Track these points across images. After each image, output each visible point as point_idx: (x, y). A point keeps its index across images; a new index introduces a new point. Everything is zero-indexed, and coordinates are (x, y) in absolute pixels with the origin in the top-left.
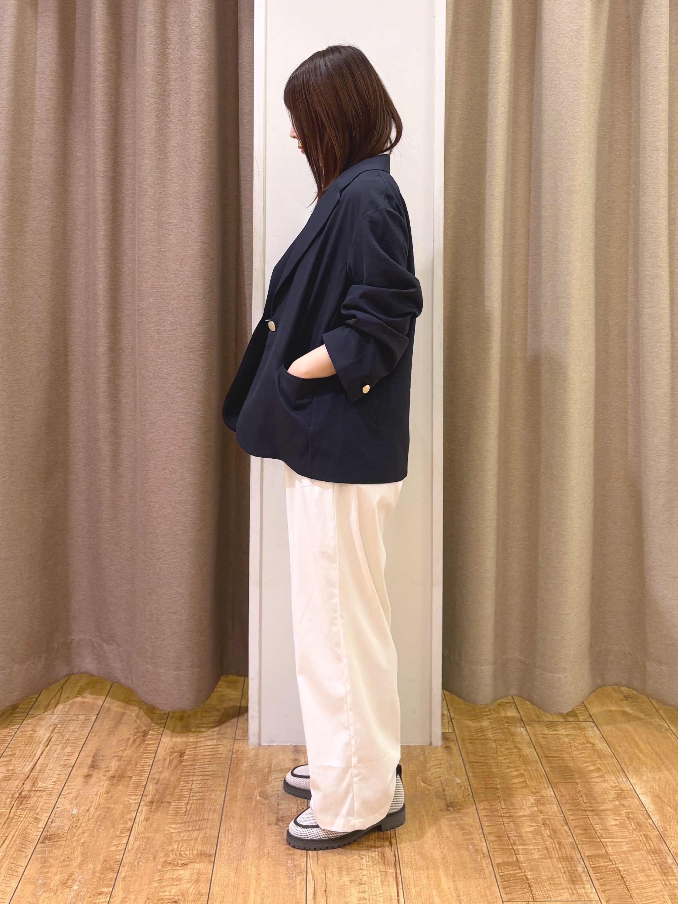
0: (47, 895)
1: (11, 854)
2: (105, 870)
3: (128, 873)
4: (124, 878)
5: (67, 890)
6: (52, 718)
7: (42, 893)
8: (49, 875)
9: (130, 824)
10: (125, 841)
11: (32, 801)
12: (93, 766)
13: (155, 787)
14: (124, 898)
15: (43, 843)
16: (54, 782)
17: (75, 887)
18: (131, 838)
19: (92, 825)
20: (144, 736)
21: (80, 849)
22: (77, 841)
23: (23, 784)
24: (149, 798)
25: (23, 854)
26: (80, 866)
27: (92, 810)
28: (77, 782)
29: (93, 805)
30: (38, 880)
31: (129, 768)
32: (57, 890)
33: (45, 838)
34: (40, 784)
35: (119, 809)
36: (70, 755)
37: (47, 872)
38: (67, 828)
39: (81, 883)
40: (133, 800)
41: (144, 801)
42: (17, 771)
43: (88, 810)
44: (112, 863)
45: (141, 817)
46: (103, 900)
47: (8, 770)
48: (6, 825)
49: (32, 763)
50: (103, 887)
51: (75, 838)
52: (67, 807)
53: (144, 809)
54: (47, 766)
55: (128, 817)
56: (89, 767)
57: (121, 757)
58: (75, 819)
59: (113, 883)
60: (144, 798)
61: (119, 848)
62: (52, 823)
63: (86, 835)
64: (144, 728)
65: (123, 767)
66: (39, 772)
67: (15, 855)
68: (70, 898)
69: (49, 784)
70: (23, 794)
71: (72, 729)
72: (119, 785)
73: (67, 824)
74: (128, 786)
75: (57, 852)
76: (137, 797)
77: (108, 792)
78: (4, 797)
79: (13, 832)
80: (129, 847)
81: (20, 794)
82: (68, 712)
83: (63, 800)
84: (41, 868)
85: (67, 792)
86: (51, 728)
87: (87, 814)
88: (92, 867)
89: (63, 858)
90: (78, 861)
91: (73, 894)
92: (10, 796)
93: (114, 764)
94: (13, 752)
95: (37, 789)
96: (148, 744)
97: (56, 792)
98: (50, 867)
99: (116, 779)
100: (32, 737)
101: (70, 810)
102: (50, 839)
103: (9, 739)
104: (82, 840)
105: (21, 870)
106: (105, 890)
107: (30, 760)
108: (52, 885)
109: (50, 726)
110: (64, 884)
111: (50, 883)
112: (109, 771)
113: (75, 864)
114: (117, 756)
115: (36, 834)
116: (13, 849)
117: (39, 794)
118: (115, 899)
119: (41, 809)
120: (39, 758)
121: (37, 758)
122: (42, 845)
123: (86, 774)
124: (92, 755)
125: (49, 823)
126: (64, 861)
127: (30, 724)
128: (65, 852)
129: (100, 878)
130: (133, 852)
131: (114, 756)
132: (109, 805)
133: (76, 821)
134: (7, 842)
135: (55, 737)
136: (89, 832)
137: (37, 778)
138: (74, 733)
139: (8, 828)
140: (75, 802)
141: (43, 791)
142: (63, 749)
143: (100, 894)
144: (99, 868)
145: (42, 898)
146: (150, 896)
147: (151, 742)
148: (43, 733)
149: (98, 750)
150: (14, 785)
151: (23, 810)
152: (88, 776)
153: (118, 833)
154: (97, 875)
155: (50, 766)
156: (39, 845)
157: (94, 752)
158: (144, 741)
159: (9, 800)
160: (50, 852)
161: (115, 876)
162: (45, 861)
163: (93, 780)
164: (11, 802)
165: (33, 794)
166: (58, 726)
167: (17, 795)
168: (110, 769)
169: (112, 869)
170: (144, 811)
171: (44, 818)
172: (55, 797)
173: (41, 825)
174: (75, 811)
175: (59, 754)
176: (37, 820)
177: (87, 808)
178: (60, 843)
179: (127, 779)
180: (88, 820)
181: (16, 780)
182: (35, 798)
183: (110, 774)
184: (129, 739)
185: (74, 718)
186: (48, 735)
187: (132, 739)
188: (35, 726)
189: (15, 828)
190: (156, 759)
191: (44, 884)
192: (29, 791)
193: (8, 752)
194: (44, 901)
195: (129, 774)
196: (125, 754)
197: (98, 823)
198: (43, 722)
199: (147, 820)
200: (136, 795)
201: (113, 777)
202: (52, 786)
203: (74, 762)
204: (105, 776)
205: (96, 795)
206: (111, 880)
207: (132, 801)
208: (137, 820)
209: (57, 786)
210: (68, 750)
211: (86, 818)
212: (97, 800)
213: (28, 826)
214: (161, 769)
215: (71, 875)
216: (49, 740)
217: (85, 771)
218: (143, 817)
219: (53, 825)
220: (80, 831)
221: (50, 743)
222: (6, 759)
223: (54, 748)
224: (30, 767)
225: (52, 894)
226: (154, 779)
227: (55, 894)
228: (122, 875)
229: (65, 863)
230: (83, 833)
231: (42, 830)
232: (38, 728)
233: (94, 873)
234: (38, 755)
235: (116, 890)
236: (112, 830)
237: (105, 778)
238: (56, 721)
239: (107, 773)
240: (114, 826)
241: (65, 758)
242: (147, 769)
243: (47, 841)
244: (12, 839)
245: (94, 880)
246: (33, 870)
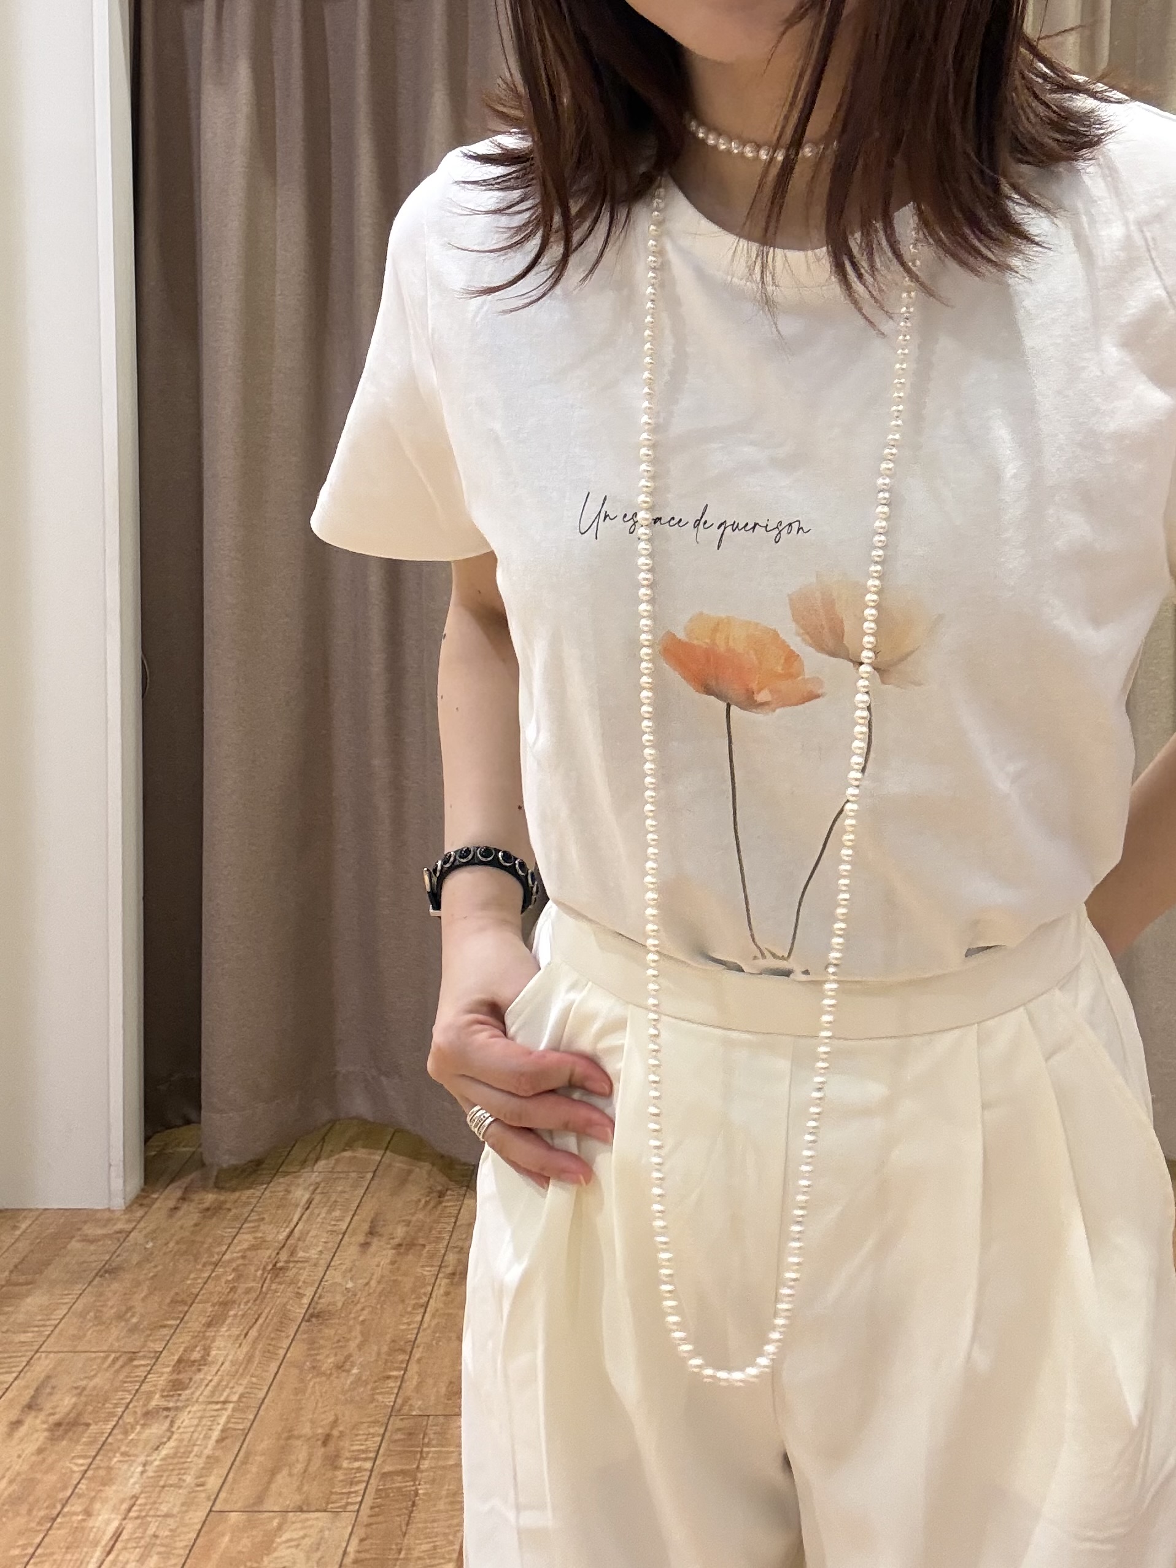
0: (318, 1380)
1: (267, 1334)
2: (392, 1351)
3: (424, 1354)
4: (419, 1361)
5: (344, 1374)
6: (310, 1177)
7: (313, 1377)
8: (318, 1358)
9: (425, 1299)
10: (419, 1318)
11: (291, 1273)
12: (372, 1233)
13: (456, 1256)
14: (421, 1382)
15: (308, 1321)
16: (321, 1251)
17: (355, 1371)
18: (427, 1315)
19: (375, 1301)
20: (440, 1197)
21: (358, 1327)
22: (354, 1318)
23: (278, 1254)
24: (449, 1270)
25: (283, 1334)
26: (360, 1347)
27: (373, 1283)
28: (351, 1251)
29: (375, 1277)
30: (305, 1363)
31: (420, 1234)
32: (331, 1374)
33: (312, 1316)
34: (301, 1254)
35: (408, 1283)
36: (340, 1219)
37: (317, 1354)
38: (340, 1305)
39: (362, 1366)
40: (428, 1272)
41: (444, 1272)
42: (268, 1239)
43: (367, 1284)
44: (402, 1343)
45: (439, 1292)
46: (392, 1384)
47: (255, 1238)
48: (258, 1302)
49: (288, 1230)
50: (391, 1370)
51: (352, 1315)
52: (339, 1280)
53: (443, 1282)
54: (308, 1233)
55: (423, 1291)
56: (366, 1234)
57: (410, 1222)
58: (350, 1294)
59: (404, 1365)
60: (443, 1270)
61: (411, 1327)
62: (320, 1298)
63: (365, 1312)
64: (439, 1188)
65: (413, 1234)
66: (299, 1239)
67: (272, 1335)
68: (348, 1382)
69: (313, 1253)
70: (279, 1265)
71: (339, 1189)
72: (407, 1254)
73: (339, 1299)
74: (420, 1256)
75: (328, 1332)
76: (433, 1269)
77: (393, 1263)
78: (252, 1269)
79: (268, 1309)
80: (425, 1325)
81: (275, 1265)
82: (333, 1168)
83: (333, 1272)
84: (309, 1349)
85: (339, 1262)
86: (312, 1188)
87: (367, 1288)
88: (375, 1348)
89: (336, 1338)
90: (357, 1341)
91: (351, 1378)
92: (262, 1267)
93: (400, 1231)
94: (262, 1216)
95: (296, 1259)
96: (445, 1207)
97: (323, 1263)
98: (322, 1347)
99: (404, 1247)
100: (286, 1199)
101: (344, 1283)
102: (318, 1316)
103: (254, 1201)
104: (361, 1318)
105: (282, 1352)
106: (395, 1373)
107: (285, 1225)
108: (323, 1369)
109: (311, 1185)
110: (339, 1367)
111: (321, 1367)
112: (393, 1238)
113: (353, 1345)
114: (403, 1221)
115: (299, 1312)
116: (270, 1329)
117: (299, 1265)
118: (408, 1383)
119: (304, 1282)
120: (297, 1223)
121: (295, 1223)
122: (308, 1324)
123: (362, 1242)
124: (370, 1219)
125: (316, 1299)
126: (339, 1341)
127: (279, 1183)
128: (339, 1331)
129: (386, 1361)
130: (429, 1331)
131: (399, 1222)
132: (395, 1278)
133: (351, 1298)
134: (260, 1321)
135: (317, 1198)
136: (371, 1309)
137: (296, 1247)
138: (343, 1195)
139: (260, 1305)
140: (349, 1275)
141: (306, 1262)
142: (329, 1212)
143: (389, 1377)
144: (385, 1349)
145: (311, 1384)
146: (453, 1380)
147: (449, 1204)
148: (301, 1194)
149: (377, 1214)
150: (266, 1254)
151: (280, 1283)
152: (365, 1245)
153: (409, 1309)
154: (384, 1356)
155: (313, 1233)
156: (304, 1324)
157: (372, 1215)
158: (440, 1203)
159: (259, 1273)
160: (320, 1331)
161: (407, 1358)
162: (312, 1342)
163: (373, 1248)
164: (262, 1274)
165: (291, 1265)
166: (322, 1185)
167: (270, 1267)
168: (395, 1235)
169: (403, 1351)
170: (443, 1284)
171: (309, 1292)
172: (321, 1270)
173: (306, 1301)
174: (350, 1285)
175: (325, 1218)
176: (299, 1295)
177: (366, 1281)
178: (331, 1321)
179: (418, 1248)
180: (369, 1294)
181: (268, 1249)
182: (294, 1271)
183: (397, 1241)
184: (419, 1200)
185: (342, 1175)
186: (307, 1196)
187: (423, 1201)
188: (288, 1185)
189: (271, 1304)
190: (458, 1223)
191: (314, 1368)
192: (287, 1262)
193: (254, 1217)
194: (313, 1387)
195: (421, 1241)
196: (414, 1219)
197: (383, 1298)
198: (301, 1181)
199: (447, 1294)
200: (432, 1266)
201: (400, 1245)
202: (316, 1256)
203: (345, 1228)
204: (389, 1244)
205: (378, 1266)
206: (402, 1362)
207: (425, 1273)
208: (434, 1295)
209: (323, 1256)
210: (337, 1213)
211: (365, 1294)
212: (378, 1272)
213: (287, 1302)
214: (464, 1236)
215: (350, 1356)
216: (310, 1202)
217: (361, 1238)
218: (442, 1291)
219: (322, 1301)
220: (359, 1307)
221: (311, 1206)
222: (252, 1225)
223: (317, 1211)
224: (285, 1234)
225: (324, 1378)
226: (454, 1247)
227: (328, 1379)
228: (417, 1354)
229: (340, 1344)
230: (363, 1309)
231: (306, 1306)
232: (293, 1188)
233: (379, 1354)
234: (295, 1219)
235: (409, 1374)
236: (400, 1307)
237: (389, 1246)
238: (318, 1180)
239: (391, 1241)
240: (403, 1301)
241: (333, 1223)
242: (446, 1236)
243: (314, 1320)
244: (267, 1317)
245: (380, 1363)
246: (297, 1352)
